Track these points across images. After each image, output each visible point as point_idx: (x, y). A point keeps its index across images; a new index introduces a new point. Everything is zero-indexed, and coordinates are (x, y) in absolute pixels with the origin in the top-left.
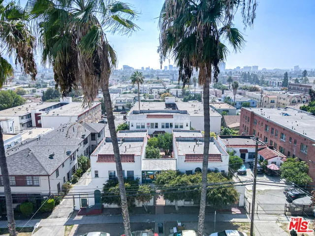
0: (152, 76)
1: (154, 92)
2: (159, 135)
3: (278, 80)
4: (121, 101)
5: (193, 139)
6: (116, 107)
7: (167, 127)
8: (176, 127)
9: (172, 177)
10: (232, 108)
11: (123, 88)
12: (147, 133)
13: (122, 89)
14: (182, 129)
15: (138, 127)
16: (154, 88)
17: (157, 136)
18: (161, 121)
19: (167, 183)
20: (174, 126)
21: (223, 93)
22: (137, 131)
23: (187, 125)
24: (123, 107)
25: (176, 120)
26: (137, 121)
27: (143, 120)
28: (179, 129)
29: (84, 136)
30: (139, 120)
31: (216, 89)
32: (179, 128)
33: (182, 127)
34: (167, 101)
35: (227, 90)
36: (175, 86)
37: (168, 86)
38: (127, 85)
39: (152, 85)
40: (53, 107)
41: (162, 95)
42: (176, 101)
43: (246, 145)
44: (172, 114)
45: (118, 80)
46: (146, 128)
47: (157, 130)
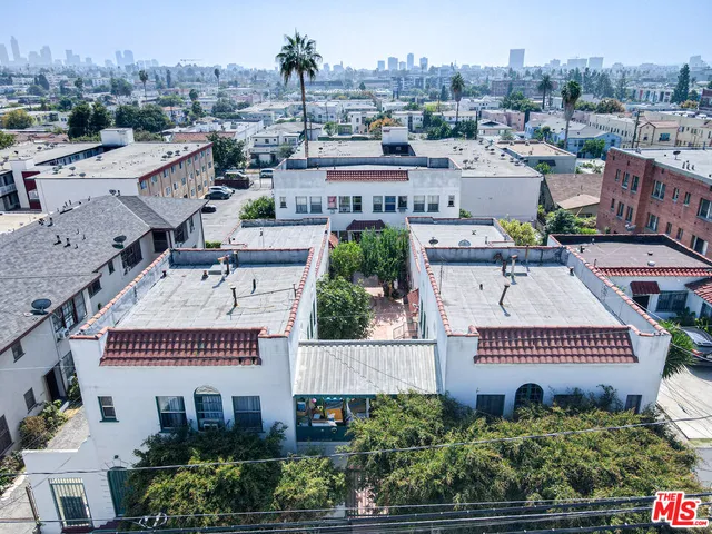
0: (349, 85)
1: (353, 119)
2: (365, 233)
3: (659, 88)
4: (267, 141)
5: (488, 254)
6: (255, 156)
7: (390, 208)
8: (418, 208)
9: (422, 434)
10: (563, 154)
11: (277, 112)
12: (328, 227)
13: (273, 114)
14: (435, 215)
15: (300, 209)
16: (353, 110)
17: (357, 237)
18: (370, 191)
19: (401, 465)
20: (410, 206)
21: (527, 120)
22: (298, 223)
23: (451, 203)
24: (273, 157)
25: (417, 186)
26: (299, 192)
27: (317, 187)
28: (426, 214)
29: (120, 239)
30: (302, 187)
31: (509, 111)
32: (427, 211)
33: (434, 208)
34: (387, 138)
35: (538, 110)
36: (406, 104)
37: (386, 105)
38: (287, 105)
39: (347, 102)
40: (81, 155)
41: (373, 124)
42: (410, 139)
43: (651, 269)
44: (403, 168)
45: (266, 94)
46: (325, 213)
47: (358, 217)
